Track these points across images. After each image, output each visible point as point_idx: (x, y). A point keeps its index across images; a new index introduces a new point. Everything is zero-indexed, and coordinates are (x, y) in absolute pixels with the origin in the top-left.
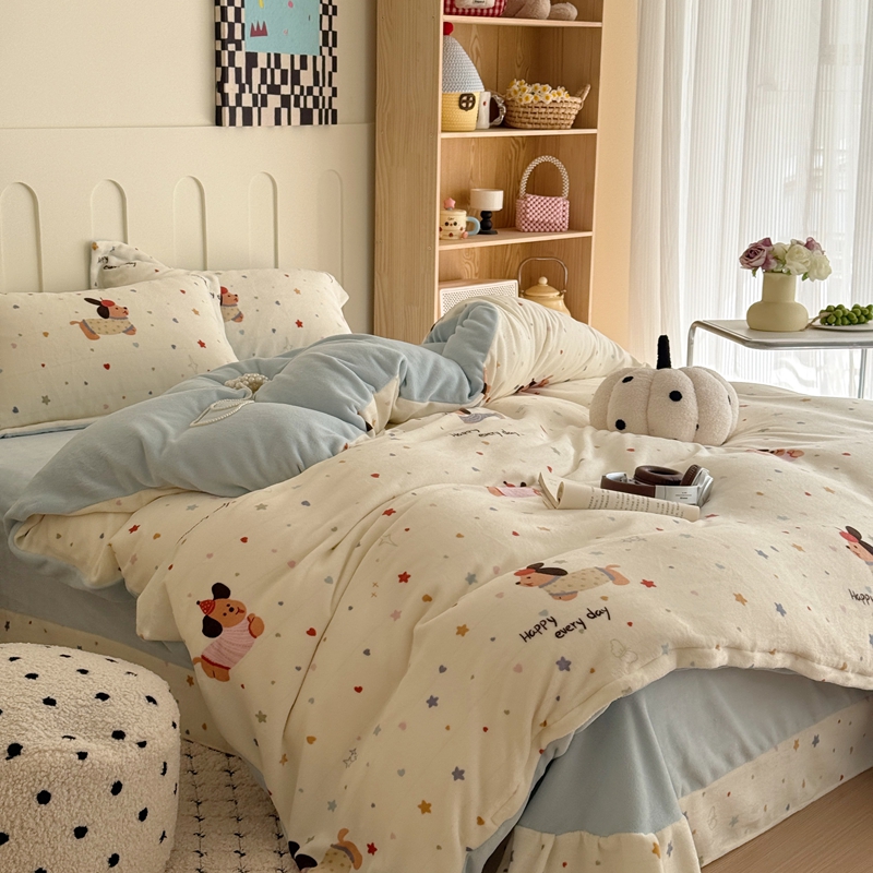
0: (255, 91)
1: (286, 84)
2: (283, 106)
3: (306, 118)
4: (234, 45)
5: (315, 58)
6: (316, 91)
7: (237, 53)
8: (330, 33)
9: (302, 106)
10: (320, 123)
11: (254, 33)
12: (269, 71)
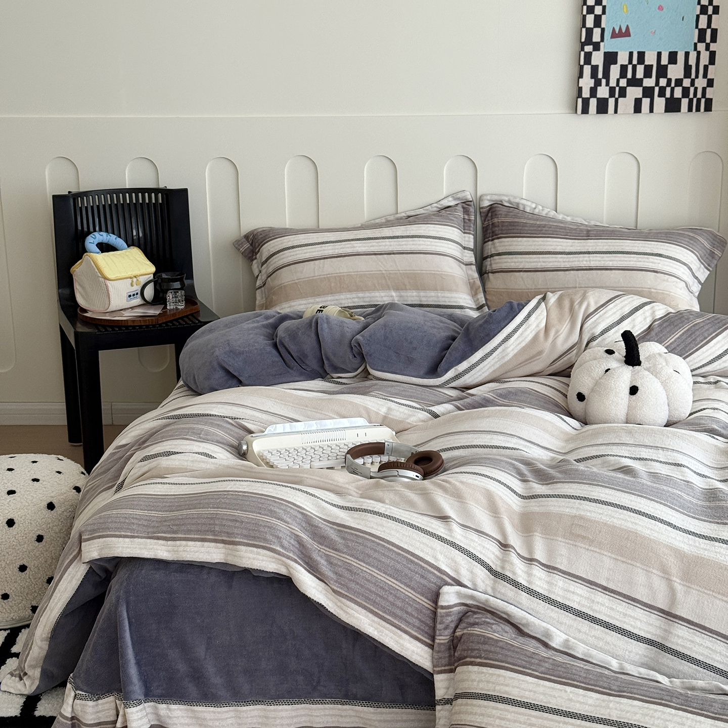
0: (613, 83)
1: (650, 77)
2: (644, 96)
3: (673, 106)
4: (591, 47)
5: (687, 54)
6: (687, 83)
7: (594, 53)
8: (709, 31)
9: (668, 95)
10: (690, 110)
11: (614, 35)
12: (630, 67)
